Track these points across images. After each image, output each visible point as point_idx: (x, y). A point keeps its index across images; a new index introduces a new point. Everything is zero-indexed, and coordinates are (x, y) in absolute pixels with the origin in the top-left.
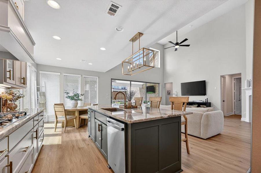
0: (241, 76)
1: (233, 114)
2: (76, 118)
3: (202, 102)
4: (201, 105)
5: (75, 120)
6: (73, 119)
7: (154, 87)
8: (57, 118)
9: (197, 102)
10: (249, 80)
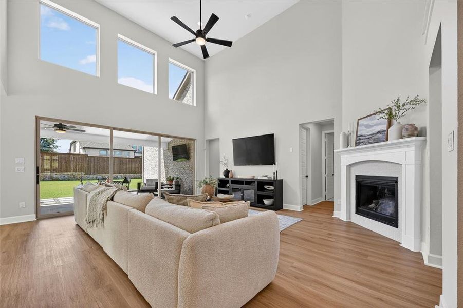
0: (333, 129)
1: (324, 200)
3: (266, 178)
4: (266, 185)
7: (187, 147)
9: (259, 178)
10: (347, 133)
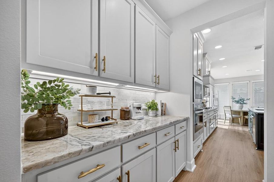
2: (240, 117)
5: (239, 118)
6: (237, 118)
8: (226, 115)
